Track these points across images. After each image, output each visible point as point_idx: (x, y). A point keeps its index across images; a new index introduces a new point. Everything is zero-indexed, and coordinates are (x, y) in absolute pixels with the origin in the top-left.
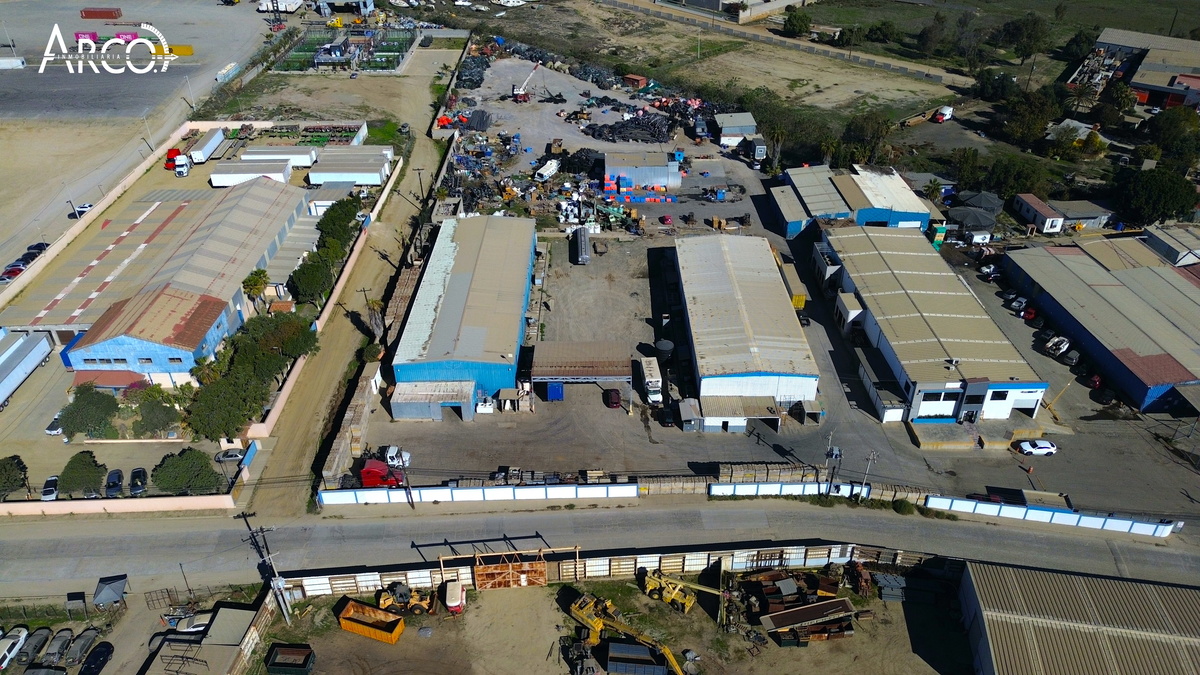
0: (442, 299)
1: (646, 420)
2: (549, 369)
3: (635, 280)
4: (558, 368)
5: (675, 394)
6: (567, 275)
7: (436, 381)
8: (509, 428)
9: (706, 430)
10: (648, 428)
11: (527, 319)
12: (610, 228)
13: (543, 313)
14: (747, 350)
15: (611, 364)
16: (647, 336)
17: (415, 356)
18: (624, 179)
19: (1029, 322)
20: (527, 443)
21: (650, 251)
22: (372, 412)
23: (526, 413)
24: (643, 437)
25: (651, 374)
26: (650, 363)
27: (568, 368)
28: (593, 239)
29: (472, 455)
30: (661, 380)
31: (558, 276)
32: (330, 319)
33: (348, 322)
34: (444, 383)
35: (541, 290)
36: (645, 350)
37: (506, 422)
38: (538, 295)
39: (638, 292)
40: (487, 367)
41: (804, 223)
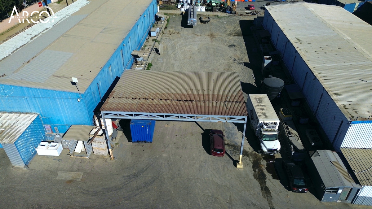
1: (262, 177)
2: (130, 101)
3: (231, 37)
4: (142, 101)
5: (296, 141)
8: (70, 181)
10: (267, 191)
12: (212, 10)
13: (152, 55)
16: (249, 77)
21: (240, 21)
23: (103, 157)
24: (262, 208)
25: (264, 114)
26: (261, 100)
27: (156, 101)
31: (171, 33)
35: (155, 40)
36: (247, 88)
38: (151, 43)
39: (235, 44)
41: (357, 5)
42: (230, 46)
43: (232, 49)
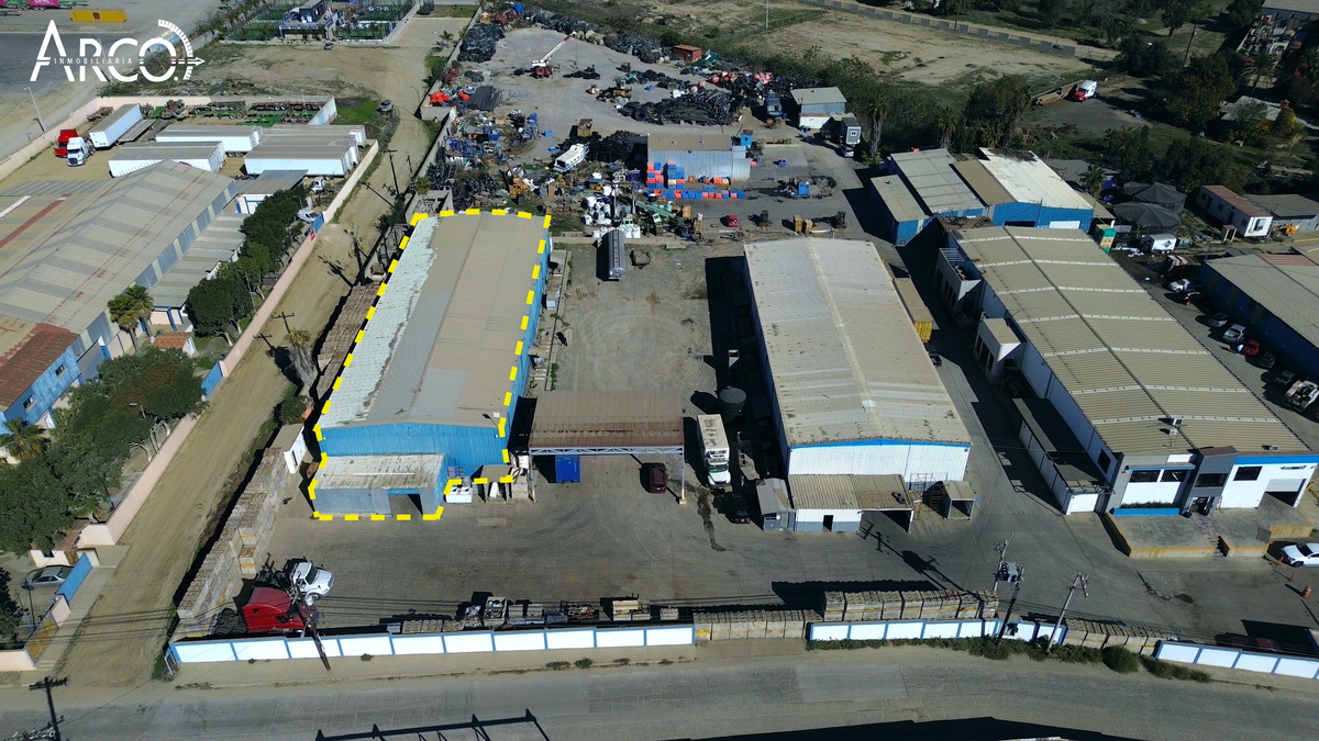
0: (403, 329)
1: (705, 513)
2: (557, 435)
3: (688, 302)
4: (571, 434)
5: (750, 472)
6: (593, 295)
7: (384, 454)
8: (495, 527)
9: (798, 529)
10: (709, 524)
11: (532, 357)
12: (654, 231)
13: (556, 348)
14: (857, 404)
15: (652, 427)
16: (707, 381)
17: (350, 416)
18: (674, 168)
19: (1253, 360)
20: (520, 551)
21: (708, 261)
22: (285, 502)
23: (523, 501)
24: (702, 541)
25: (713, 441)
26: (711, 423)
27: (586, 434)
28: (630, 245)
29: (433, 573)
30: (728, 450)
31: (581, 296)
32: (245, 359)
33: (271, 363)
34: (395, 458)
35: (555, 316)
36: (703, 402)
37: (491, 516)
38: (550, 322)
39: (693, 318)
40: (461, 432)
41: (921, 223)
42: (684, 322)
43: (687, 329)
